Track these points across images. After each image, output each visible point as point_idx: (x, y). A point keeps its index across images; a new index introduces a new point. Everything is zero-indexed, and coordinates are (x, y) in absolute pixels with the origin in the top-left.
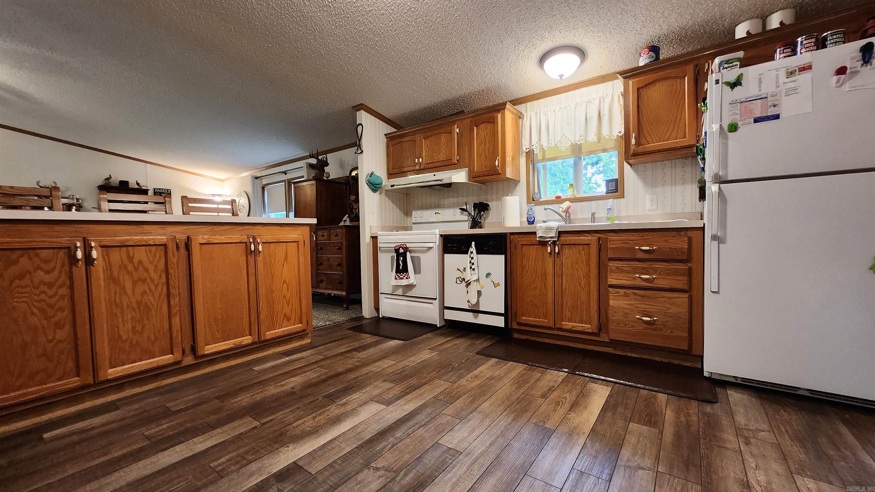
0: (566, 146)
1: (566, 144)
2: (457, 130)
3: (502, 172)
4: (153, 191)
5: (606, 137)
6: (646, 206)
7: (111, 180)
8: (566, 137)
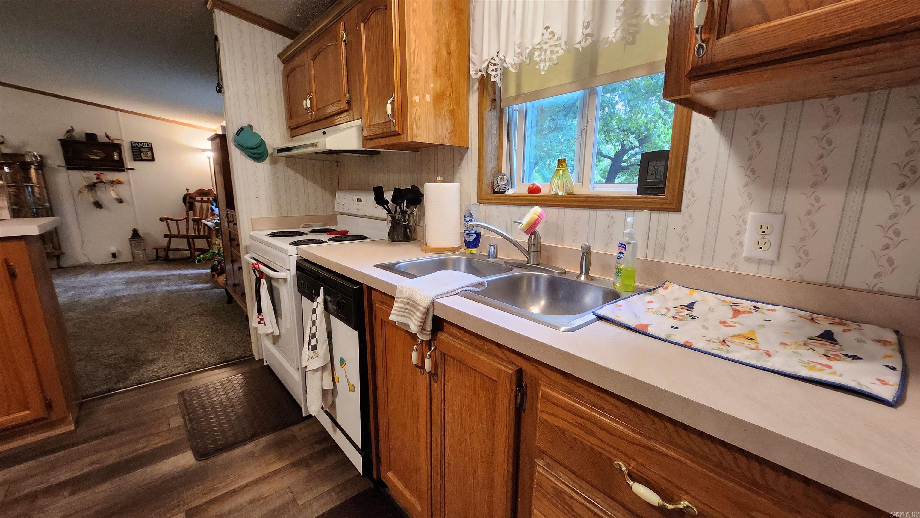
0: (550, 59)
1: (552, 53)
2: (345, 37)
3: (402, 129)
4: (130, 145)
5: (652, 22)
6: (741, 244)
7: (74, 133)
8: (552, 33)
